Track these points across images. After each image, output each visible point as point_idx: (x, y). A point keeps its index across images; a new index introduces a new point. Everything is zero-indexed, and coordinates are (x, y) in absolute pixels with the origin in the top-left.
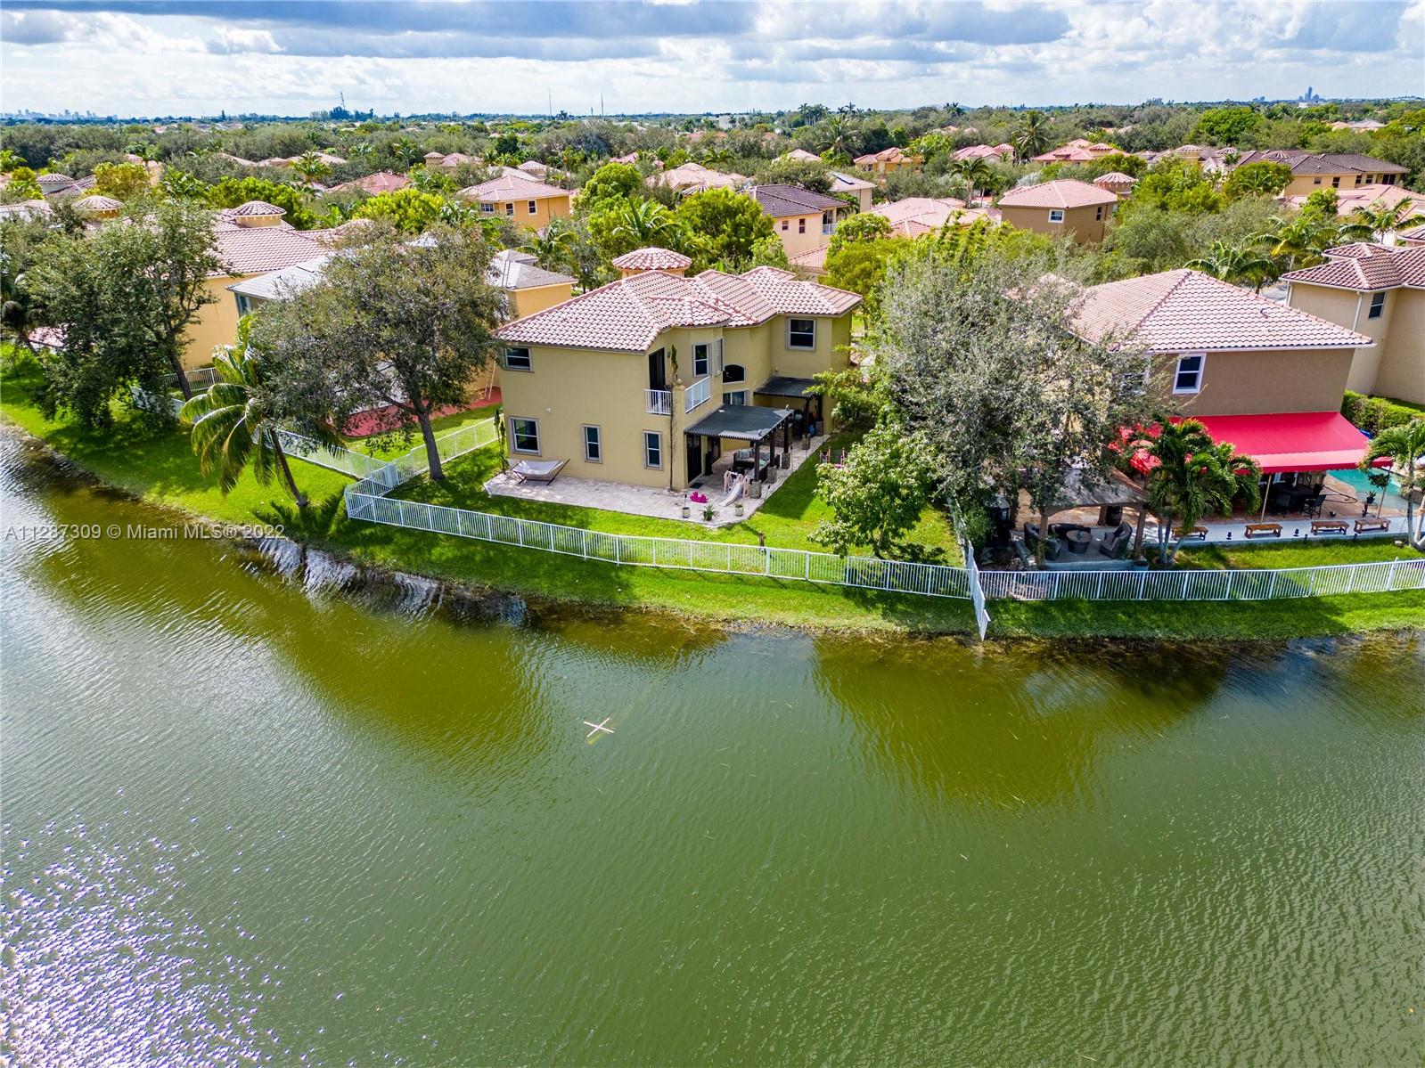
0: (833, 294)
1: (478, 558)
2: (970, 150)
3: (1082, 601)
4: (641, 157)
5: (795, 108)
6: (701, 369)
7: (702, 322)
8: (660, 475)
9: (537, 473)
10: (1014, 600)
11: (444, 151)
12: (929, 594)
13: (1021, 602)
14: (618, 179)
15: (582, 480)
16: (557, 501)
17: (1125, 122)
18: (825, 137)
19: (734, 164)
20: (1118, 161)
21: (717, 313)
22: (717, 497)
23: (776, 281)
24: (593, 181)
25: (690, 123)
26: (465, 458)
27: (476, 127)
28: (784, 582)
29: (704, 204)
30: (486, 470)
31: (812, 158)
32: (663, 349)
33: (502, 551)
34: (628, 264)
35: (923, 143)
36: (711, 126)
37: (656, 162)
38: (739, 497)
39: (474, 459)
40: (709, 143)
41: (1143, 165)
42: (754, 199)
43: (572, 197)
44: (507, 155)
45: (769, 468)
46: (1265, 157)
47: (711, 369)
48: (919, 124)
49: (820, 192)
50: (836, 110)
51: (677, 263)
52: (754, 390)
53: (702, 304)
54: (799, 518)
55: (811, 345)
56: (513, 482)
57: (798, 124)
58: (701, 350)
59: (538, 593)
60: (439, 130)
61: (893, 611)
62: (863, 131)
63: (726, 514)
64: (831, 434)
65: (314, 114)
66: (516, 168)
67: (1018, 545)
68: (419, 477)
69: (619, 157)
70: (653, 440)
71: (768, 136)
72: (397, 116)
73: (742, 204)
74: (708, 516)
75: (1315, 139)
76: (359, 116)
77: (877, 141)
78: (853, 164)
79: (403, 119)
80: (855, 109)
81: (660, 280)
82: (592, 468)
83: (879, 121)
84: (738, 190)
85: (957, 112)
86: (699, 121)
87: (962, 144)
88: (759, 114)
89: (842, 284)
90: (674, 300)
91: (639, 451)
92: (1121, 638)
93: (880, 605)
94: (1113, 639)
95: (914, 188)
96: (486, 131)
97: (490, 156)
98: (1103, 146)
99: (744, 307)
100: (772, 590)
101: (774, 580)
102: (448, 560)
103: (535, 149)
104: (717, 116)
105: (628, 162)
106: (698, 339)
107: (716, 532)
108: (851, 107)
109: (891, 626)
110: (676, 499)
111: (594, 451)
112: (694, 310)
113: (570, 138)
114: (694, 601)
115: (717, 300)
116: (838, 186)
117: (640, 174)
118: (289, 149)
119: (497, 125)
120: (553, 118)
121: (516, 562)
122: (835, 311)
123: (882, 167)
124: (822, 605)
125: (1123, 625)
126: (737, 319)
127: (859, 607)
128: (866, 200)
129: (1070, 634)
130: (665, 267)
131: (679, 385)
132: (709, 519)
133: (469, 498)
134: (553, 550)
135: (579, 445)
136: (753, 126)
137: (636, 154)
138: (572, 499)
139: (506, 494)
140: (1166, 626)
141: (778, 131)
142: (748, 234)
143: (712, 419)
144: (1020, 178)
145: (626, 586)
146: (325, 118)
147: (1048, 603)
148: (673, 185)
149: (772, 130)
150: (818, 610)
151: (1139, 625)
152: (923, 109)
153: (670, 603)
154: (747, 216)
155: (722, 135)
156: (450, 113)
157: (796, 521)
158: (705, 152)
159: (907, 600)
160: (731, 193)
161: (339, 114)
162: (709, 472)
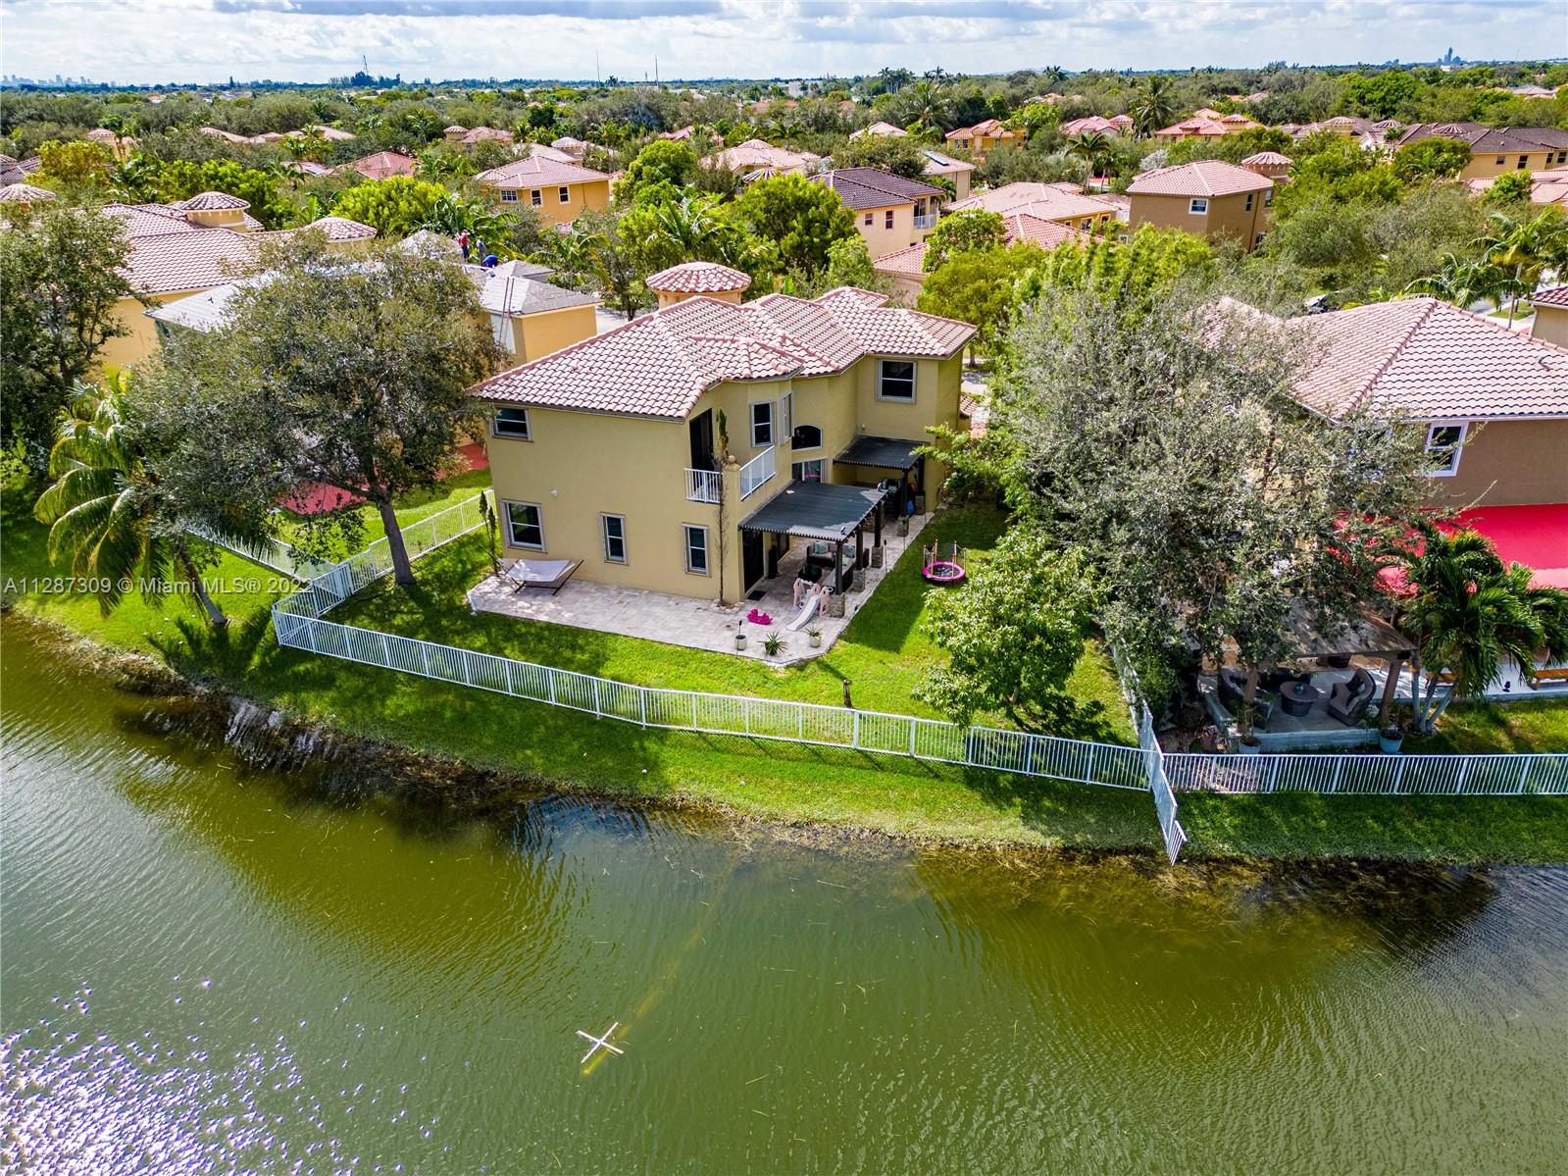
0: (938, 326)
1: (448, 714)
2: (1082, 123)
3: (1311, 796)
4: (697, 131)
5: (875, 73)
6: (763, 436)
7: (764, 374)
8: (705, 583)
9: (539, 578)
10: (1212, 794)
11: (468, 124)
12: (1088, 781)
13: (1222, 797)
14: (667, 160)
15: (600, 586)
16: (564, 622)
17: (1253, 88)
18: (912, 107)
19: (806, 140)
20: (1259, 136)
21: (783, 360)
22: (784, 615)
23: (863, 307)
24: (637, 162)
25: (756, 90)
26: (447, 548)
27: (511, 95)
28: (880, 759)
29: (768, 195)
30: (473, 569)
31: (899, 133)
32: (710, 411)
33: (483, 704)
34: (666, 285)
35: (1026, 114)
36: (780, 93)
37: (715, 137)
38: (814, 616)
39: (458, 552)
40: (777, 115)
41: (1288, 140)
42: (831, 188)
43: (611, 182)
44: (542, 129)
45: (855, 572)
46: (1434, 132)
47: (775, 433)
48: (1017, 91)
49: (909, 176)
50: (922, 75)
51: (731, 284)
52: (833, 456)
53: (764, 347)
54: (897, 650)
55: (909, 394)
56: (507, 589)
57: (878, 91)
58: (762, 412)
59: (530, 774)
60: (470, 98)
61: (1039, 811)
62: (957, 99)
63: (798, 647)
64: (935, 511)
65: (333, 80)
66: (549, 145)
67: (1210, 701)
68: (381, 581)
69: (671, 130)
70: (696, 536)
71: (845, 106)
72: (428, 82)
73: (816, 194)
74: (772, 648)
75: (1490, 109)
76: (385, 83)
77: (972, 111)
78: (944, 140)
79: (433, 86)
80: (943, 74)
81: (707, 310)
82: (614, 571)
83: (974, 88)
84: (811, 174)
85: (1058, 77)
86: (766, 87)
87: (1072, 115)
88: (834, 80)
89: (948, 308)
90: (725, 341)
91: (678, 550)
92: (1375, 862)
93: (1017, 800)
94: (1364, 863)
95: (1019, 169)
96: (523, 99)
97: (522, 130)
98: (1238, 117)
99: (821, 347)
100: (863, 772)
101: (866, 755)
102: (407, 716)
103: (575, 123)
104: (787, 82)
105: (681, 139)
106: (758, 397)
107: (782, 674)
108: (938, 72)
109: (1037, 837)
110: (728, 618)
111: (616, 548)
112: (753, 355)
113: (615, 108)
114: (750, 791)
115: (784, 338)
116: (931, 169)
117: (693, 154)
118: (288, 121)
119: (537, 92)
120: (602, 84)
121: (501, 722)
122: (943, 351)
123: (978, 143)
124: (935, 800)
125: (1376, 843)
126: (811, 364)
127: (988, 803)
128: (963, 184)
129: (1300, 854)
130: (715, 289)
131: (731, 463)
132: (773, 653)
133: (444, 615)
134: (553, 703)
135: (595, 542)
136: (826, 94)
137: (691, 129)
138: (583, 618)
139: (497, 609)
140: (1441, 842)
141: (855, 99)
142: (823, 232)
143: (778, 506)
144: (1145, 156)
145: (654, 765)
146: (345, 84)
147: (1263, 799)
148: (733, 167)
149: (849, 99)
150: (928, 805)
151: (1399, 840)
152: (1021, 73)
153: (716, 793)
154: (822, 208)
155: (791, 104)
156: (487, 79)
157: (892, 656)
158: (773, 124)
159: (1057, 792)
160: (802, 181)
161: (361, 80)
162: (773, 573)
